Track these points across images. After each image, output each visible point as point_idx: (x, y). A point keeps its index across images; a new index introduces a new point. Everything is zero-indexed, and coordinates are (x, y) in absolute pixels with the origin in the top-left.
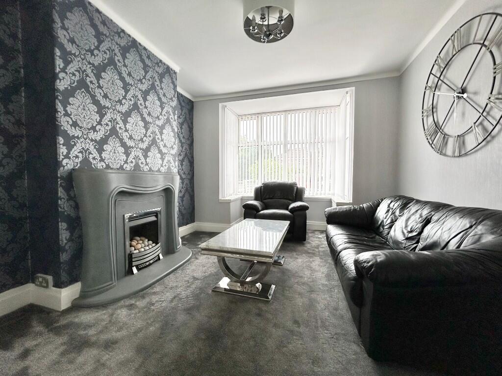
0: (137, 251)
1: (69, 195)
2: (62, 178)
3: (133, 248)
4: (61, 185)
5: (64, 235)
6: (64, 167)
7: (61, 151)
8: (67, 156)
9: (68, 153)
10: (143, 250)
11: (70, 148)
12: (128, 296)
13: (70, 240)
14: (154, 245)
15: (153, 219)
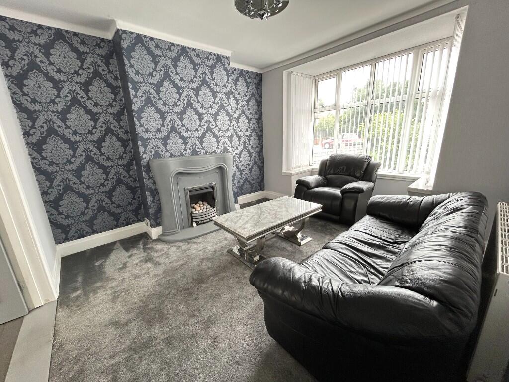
0: (197, 212)
1: (149, 176)
2: (144, 166)
3: (194, 210)
4: (144, 171)
5: (149, 200)
6: (144, 159)
7: (141, 149)
8: (145, 152)
9: (145, 150)
10: (201, 211)
11: (145, 147)
12: (182, 241)
13: (153, 202)
14: (211, 208)
15: (211, 190)
